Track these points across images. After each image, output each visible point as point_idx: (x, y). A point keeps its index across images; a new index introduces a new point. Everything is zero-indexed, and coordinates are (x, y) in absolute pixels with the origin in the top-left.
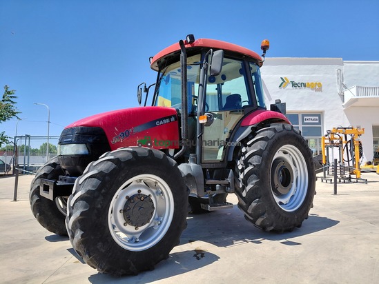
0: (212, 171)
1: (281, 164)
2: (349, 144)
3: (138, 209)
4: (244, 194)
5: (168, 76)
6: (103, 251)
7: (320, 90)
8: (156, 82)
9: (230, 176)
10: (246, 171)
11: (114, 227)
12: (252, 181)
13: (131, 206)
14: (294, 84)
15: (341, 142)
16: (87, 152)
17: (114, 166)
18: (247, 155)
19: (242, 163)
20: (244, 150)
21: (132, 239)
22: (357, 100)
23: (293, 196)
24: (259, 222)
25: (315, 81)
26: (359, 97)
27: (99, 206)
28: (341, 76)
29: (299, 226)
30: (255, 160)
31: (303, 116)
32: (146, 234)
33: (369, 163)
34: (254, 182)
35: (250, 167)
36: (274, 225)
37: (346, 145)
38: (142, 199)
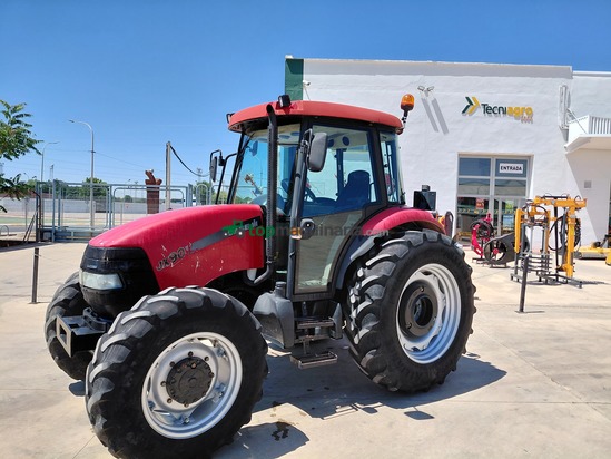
0: (310, 304)
1: (419, 292)
2: (560, 222)
3: (187, 380)
4: (356, 341)
5: (256, 144)
6: (135, 443)
7: (529, 119)
8: (237, 151)
9: (336, 314)
10: (361, 307)
11: (151, 405)
12: (368, 322)
13: (177, 377)
14: (488, 109)
15: (546, 220)
16: (120, 285)
17: (150, 326)
18: (364, 283)
19: (357, 293)
20: (360, 273)
21: (180, 418)
22: (587, 140)
23: (435, 337)
24: (377, 379)
25: (522, 105)
26: (593, 135)
27: (128, 385)
28: (566, 98)
29: (441, 383)
30: (375, 292)
31: (498, 162)
32: (199, 412)
33: (597, 245)
34: (371, 325)
35: (367, 303)
36: (399, 384)
37: (556, 224)
38: (194, 366)
